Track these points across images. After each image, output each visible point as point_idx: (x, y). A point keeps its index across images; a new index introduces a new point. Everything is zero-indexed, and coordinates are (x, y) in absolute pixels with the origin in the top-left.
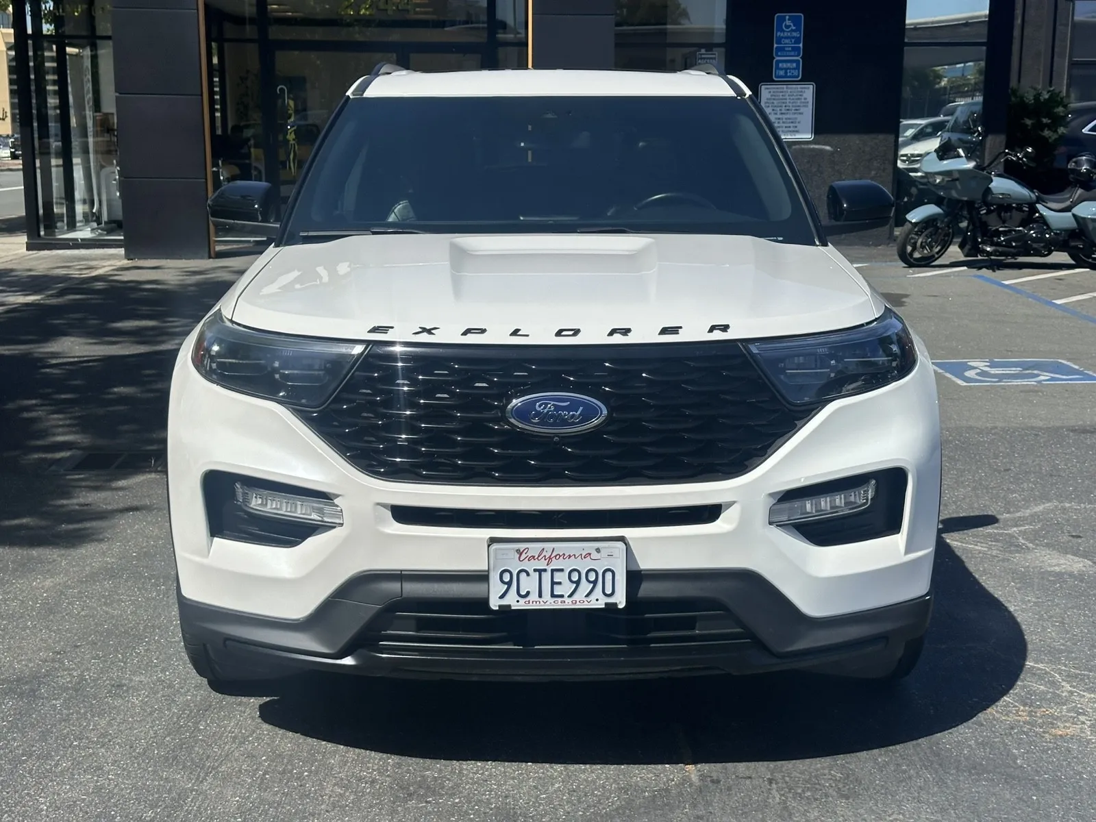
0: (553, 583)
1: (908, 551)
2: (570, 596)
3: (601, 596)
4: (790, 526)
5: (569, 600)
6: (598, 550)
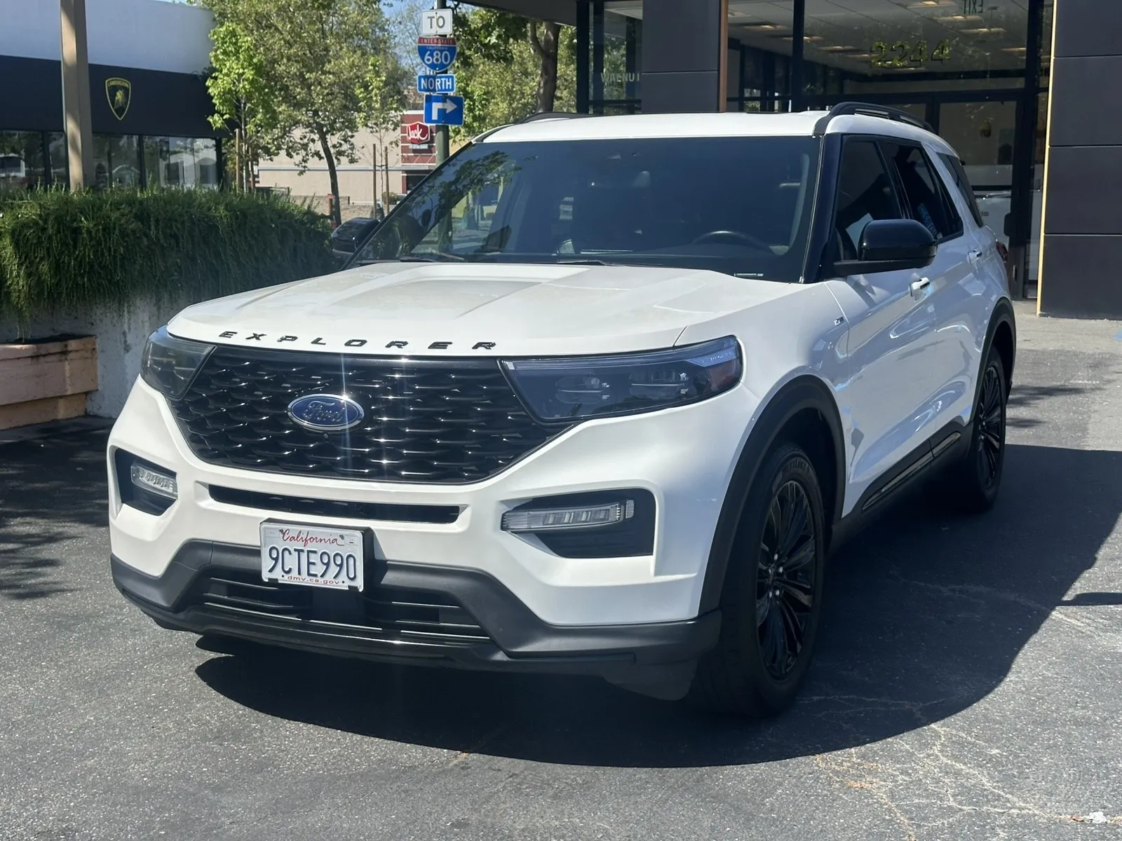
0: (309, 563)
1: (657, 573)
2: (322, 576)
3: (346, 579)
4: (532, 534)
5: (321, 580)
6: (342, 537)
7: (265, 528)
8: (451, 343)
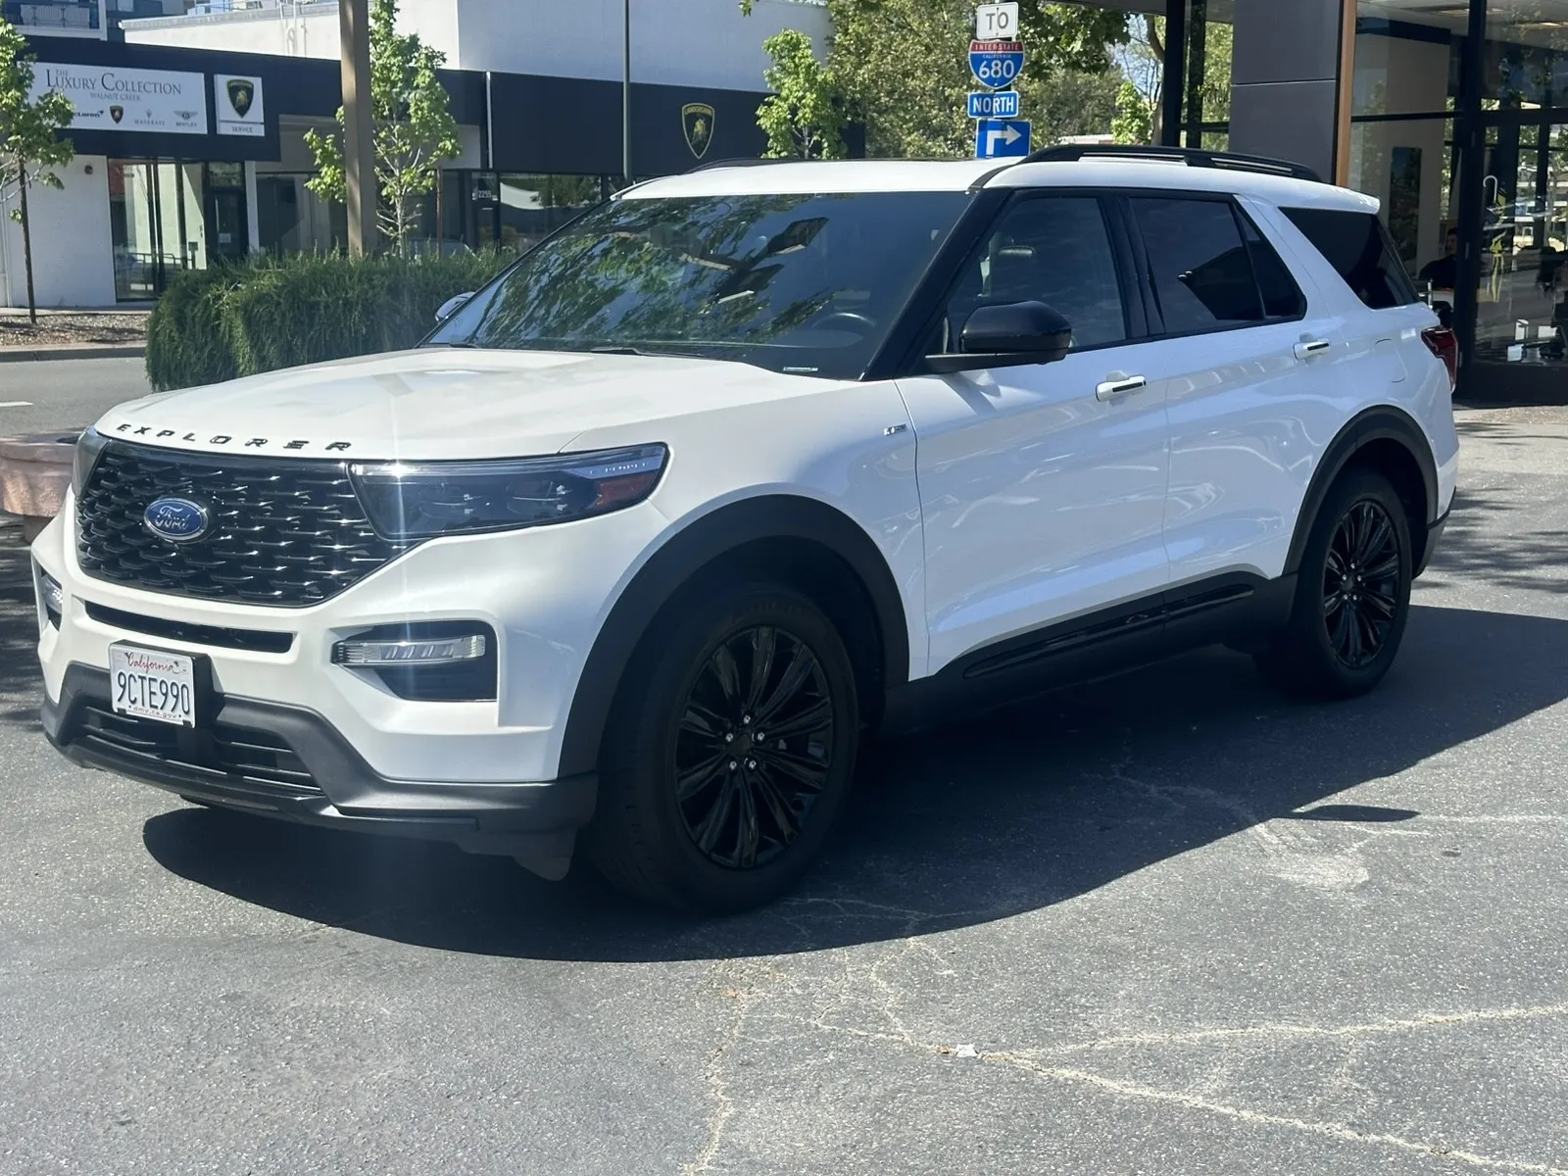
0: (151, 693)
1: (501, 723)
2: (162, 708)
3: (182, 714)
4: (372, 670)
5: (161, 712)
6: (176, 663)
7: (113, 650)
8: (307, 442)
